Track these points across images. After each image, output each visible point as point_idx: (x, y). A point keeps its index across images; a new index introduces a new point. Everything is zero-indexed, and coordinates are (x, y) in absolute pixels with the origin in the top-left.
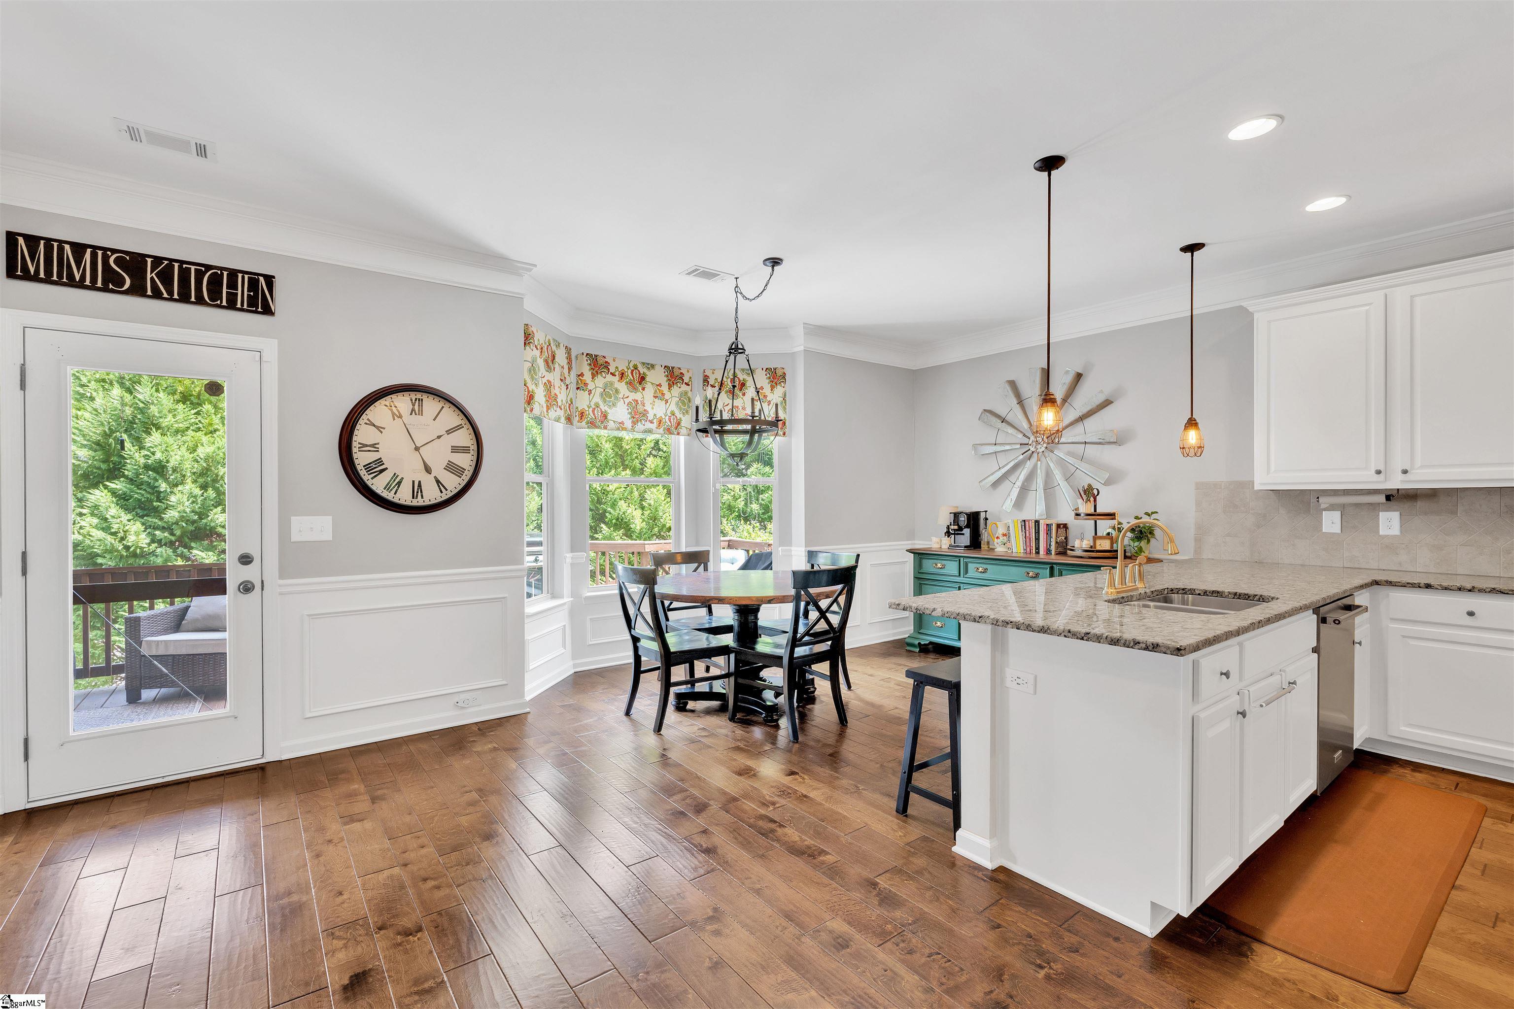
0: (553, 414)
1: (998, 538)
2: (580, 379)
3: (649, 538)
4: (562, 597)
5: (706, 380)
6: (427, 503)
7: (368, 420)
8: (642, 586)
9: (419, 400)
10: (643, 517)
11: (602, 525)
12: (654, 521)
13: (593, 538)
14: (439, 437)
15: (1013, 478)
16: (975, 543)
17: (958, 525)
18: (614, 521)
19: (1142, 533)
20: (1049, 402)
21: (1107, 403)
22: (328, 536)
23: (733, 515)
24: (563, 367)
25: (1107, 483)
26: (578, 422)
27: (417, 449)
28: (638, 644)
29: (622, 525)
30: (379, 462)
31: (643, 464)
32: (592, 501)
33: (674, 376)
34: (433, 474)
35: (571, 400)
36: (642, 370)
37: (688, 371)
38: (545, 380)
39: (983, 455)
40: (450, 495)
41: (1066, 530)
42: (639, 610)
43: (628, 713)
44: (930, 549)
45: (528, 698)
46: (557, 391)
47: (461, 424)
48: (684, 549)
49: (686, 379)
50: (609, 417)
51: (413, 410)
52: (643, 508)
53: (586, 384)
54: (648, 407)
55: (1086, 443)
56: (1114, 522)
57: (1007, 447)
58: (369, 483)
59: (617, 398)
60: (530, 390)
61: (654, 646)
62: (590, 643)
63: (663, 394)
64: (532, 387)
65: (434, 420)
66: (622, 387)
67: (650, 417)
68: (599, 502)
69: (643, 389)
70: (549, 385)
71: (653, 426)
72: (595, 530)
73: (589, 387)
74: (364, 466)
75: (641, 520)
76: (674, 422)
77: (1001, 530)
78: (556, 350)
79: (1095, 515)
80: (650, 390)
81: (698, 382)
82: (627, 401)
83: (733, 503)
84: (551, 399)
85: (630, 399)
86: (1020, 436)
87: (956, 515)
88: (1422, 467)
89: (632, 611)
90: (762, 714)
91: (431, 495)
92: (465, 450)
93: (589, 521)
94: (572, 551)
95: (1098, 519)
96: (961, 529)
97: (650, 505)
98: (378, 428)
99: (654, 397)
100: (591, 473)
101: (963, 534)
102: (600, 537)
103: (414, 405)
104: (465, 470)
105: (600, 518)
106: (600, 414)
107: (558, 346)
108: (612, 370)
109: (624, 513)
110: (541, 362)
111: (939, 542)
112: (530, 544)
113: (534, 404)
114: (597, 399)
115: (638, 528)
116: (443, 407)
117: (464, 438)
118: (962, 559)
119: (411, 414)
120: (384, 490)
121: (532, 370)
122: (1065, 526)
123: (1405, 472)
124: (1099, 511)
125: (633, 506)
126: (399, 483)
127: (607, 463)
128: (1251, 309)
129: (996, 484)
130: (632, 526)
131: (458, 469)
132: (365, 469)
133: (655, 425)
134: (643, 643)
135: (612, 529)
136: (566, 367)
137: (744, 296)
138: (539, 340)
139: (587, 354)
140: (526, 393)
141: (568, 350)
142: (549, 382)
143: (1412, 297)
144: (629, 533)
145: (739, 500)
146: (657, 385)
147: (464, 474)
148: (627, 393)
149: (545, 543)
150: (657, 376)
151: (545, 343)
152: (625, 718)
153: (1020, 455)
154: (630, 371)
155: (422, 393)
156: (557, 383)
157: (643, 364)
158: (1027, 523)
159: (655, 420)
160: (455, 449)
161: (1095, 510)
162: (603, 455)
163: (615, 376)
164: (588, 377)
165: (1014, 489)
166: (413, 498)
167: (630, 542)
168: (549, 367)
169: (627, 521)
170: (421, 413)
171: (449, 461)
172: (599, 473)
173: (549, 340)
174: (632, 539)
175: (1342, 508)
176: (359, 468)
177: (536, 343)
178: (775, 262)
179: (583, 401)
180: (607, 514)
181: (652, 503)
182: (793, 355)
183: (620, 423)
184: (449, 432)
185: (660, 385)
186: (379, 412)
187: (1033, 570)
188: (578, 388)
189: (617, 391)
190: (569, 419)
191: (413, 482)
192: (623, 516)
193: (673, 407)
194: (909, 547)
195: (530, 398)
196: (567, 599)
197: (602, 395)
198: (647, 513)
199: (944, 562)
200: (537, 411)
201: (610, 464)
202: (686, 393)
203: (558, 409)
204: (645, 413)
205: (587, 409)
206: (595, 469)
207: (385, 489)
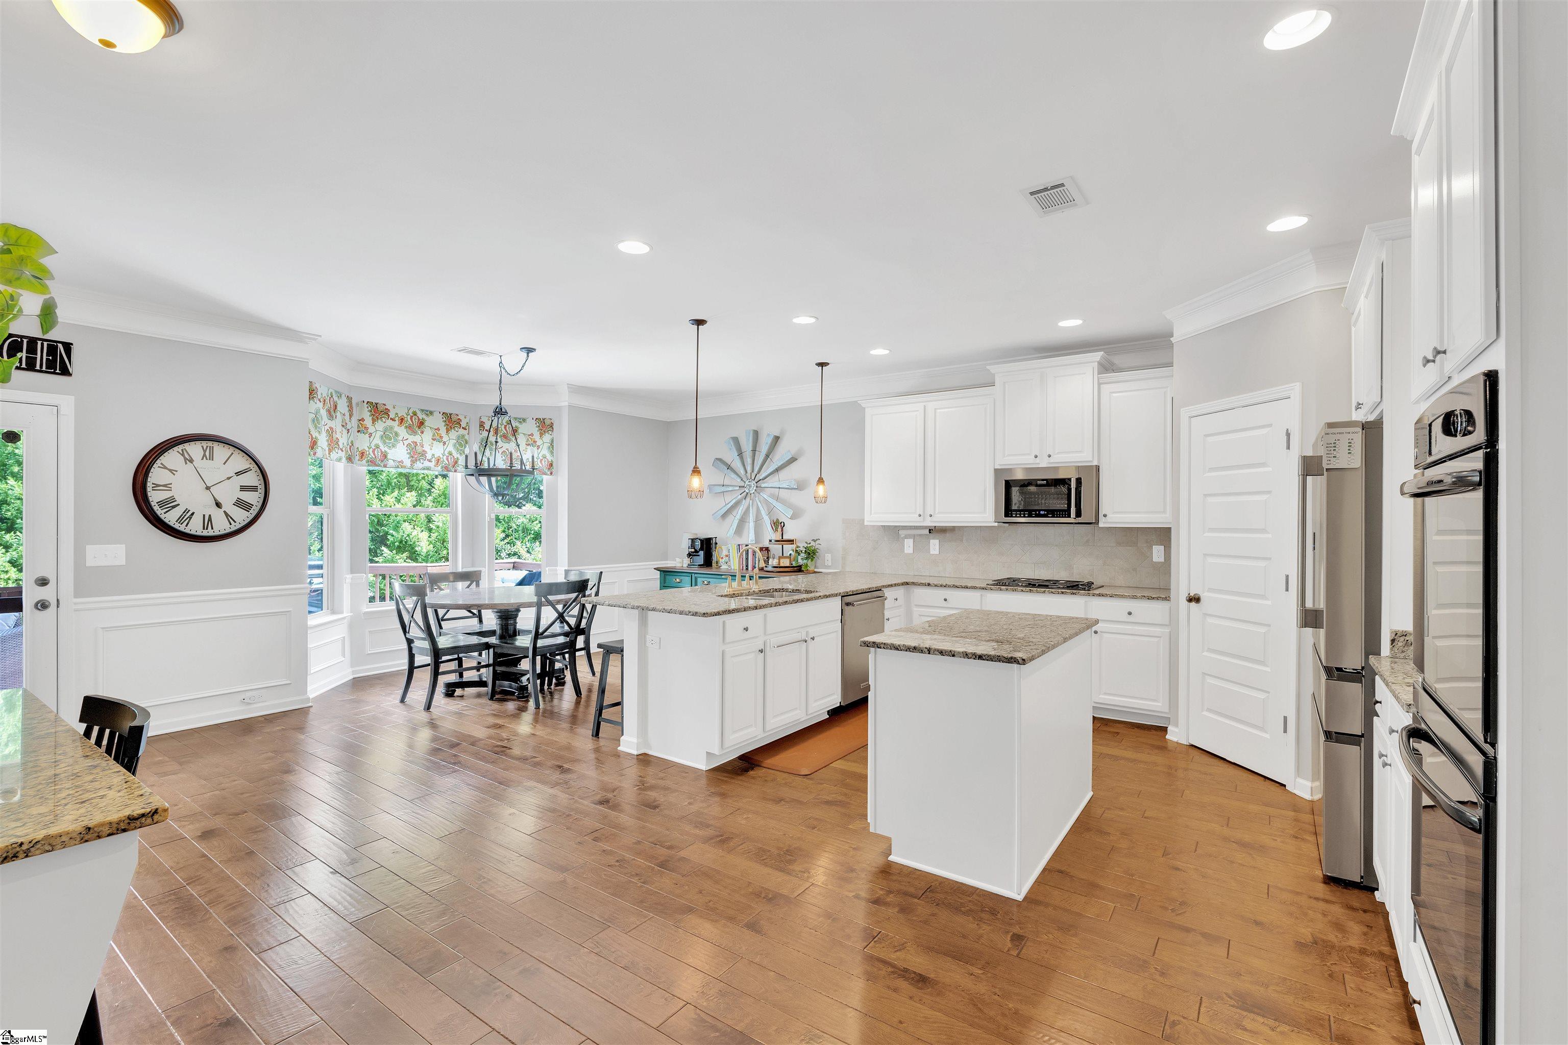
0: (334, 455)
1: (722, 558)
2: (361, 424)
3: (436, 561)
4: (342, 613)
5: (482, 425)
6: (217, 533)
7: (162, 464)
8: (415, 598)
9: (210, 448)
10: (430, 539)
11: (383, 548)
12: (443, 544)
13: (371, 561)
14: (229, 478)
15: (734, 513)
16: (708, 562)
17: (694, 548)
18: (397, 544)
19: (811, 554)
20: (696, 473)
21: (793, 460)
22: (122, 561)
23: (529, 537)
24: (344, 415)
25: (793, 518)
26: (359, 460)
27: (208, 488)
28: (412, 645)
29: (406, 547)
30: (172, 499)
31: (431, 484)
32: (372, 523)
33: (451, 421)
34: (223, 509)
35: (352, 442)
36: (421, 416)
37: (465, 418)
38: (327, 427)
39: (716, 493)
40: (238, 526)
41: (768, 552)
42: (412, 617)
43: (402, 701)
44: (674, 568)
45: (312, 695)
46: (338, 436)
47: (250, 468)
48: (460, 570)
49: (463, 424)
50: (389, 457)
51: (204, 455)
52: (430, 530)
53: (366, 428)
54: (426, 448)
55: (779, 488)
56: (794, 546)
57: (731, 489)
58: (162, 517)
59: (396, 441)
60: (314, 437)
61: (426, 645)
62: (369, 652)
63: (441, 437)
64: (315, 434)
65: (224, 464)
66: (402, 431)
67: (429, 456)
68: (380, 523)
69: (422, 432)
70: (330, 432)
71: (432, 465)
72: (374, 553)
73: (370, 431)
74: (157, 503)
75: (428, 543)
76: (451, 461)
77: (725, 553)
78: (337, 400)
79: (782, 541)
80: (428, 435)
81: (475, 427)
82: (406, 443)
83: (528, 526)
84: (333, 444)
85: (409, 441)
86: (739, 480)
87: (693, 540)
88: (938, 513)
89: (406, 618)
90: (516, 692)
91: (221, 526)
92: (254, 489)
93: (369, 544)
94: (352, 572)
95: (785, 544)
96: (696, 551)
97: (438, 527)
98: (171, 471)
99: (433, 439)
100: (371, 494)
101: (699, 555)
102: (380, 561)
103: (205, 451)
104: (253, 505)
105: (380, 540)
106: (380, 454)
107: (340, 396)
108: (392, 415)
109: (408, 535)
110: (323, 413)
111: (680, 561)
112: (312, 567)
113: (318, 448)
114: (377, 441)
115: (425, 551)
116: (233, 453)
117: (252, 479)
118: (693, 574)
119: (202, 459)
120: (176, 523)
121: (316, 421)
122: (767, 549)
123: (931, 516)
124: (785, 537)
125: (418, 528)
126: (190, 518)
127: (389, 483)
128: (863, 405)
129: (724, 516)
130: (417, 549)
131: (246, 505)
132: (158, 505)
133: (433, 463)
134: (417, 644)
135: (394, 552)
136: (347, 415)
137: (506, 371)
138: (322, 394)
139: (368, 402)
140: (310, 440)
141: (349, 399)
142: (331, 428)
143: (935, 409)
144: (414, 556)
145: (535, 523)
146: (436, 429)
147: (252, 509)
148: (407, 436)
149: (325, 567)
150: (436, 421)
151: (328, 396)
152: (400, 704)
153: (738, 496)
154: (409, 417)
155: (212, 442)
156: (339, 428)
157: (422, 410)
158: (740, 547)
159: (434, 459)
160: (243, 488)
161: (782, 538)
162: (384, 475)
163: (395, 421)
164: (368, 421)
165: (735, 521)
166: (204, 529)
167: (415, 564)
168: (331, 415)
169: (411, 543)
170: (211, 458)
171: (238, 498)
172: (380, 494)
173: (331, 393)
174: (417, 562)
175: (914, 537)
176: (153, 504)
177: (319, 397)
178: (529, 350)
179: (363, 442)
180: (389, 537)
181: (441, 525)
182: (559, 408)
183: (400, 462)
184: (238, 474)
185: (438, 429)
186: (171, 458)
187: (707, 579)
188: (358, 431)
189: (397, 434)
190: (350, 459)
191: (204, 515)
192: (407, 538)
193: (450, 448)
194: (656, 567)
195: (314, 444)
196: (346, 614)
197: (382, 437)
198: (434, 536)
199: (682, 578)
200: (320, 453)
201: (393, 484)
202: (463, 436)
203: (340, 451)
204: (423, 454)
205: (367, 449)
206: (375, 490)
207: (177, 521)
